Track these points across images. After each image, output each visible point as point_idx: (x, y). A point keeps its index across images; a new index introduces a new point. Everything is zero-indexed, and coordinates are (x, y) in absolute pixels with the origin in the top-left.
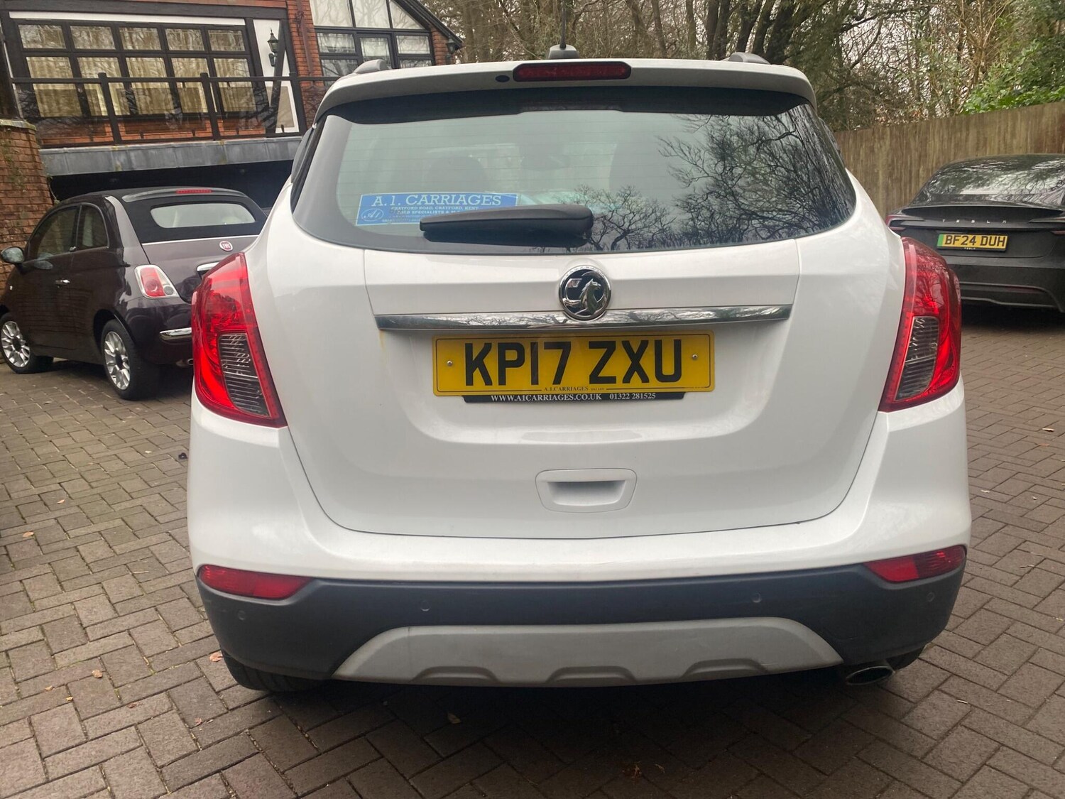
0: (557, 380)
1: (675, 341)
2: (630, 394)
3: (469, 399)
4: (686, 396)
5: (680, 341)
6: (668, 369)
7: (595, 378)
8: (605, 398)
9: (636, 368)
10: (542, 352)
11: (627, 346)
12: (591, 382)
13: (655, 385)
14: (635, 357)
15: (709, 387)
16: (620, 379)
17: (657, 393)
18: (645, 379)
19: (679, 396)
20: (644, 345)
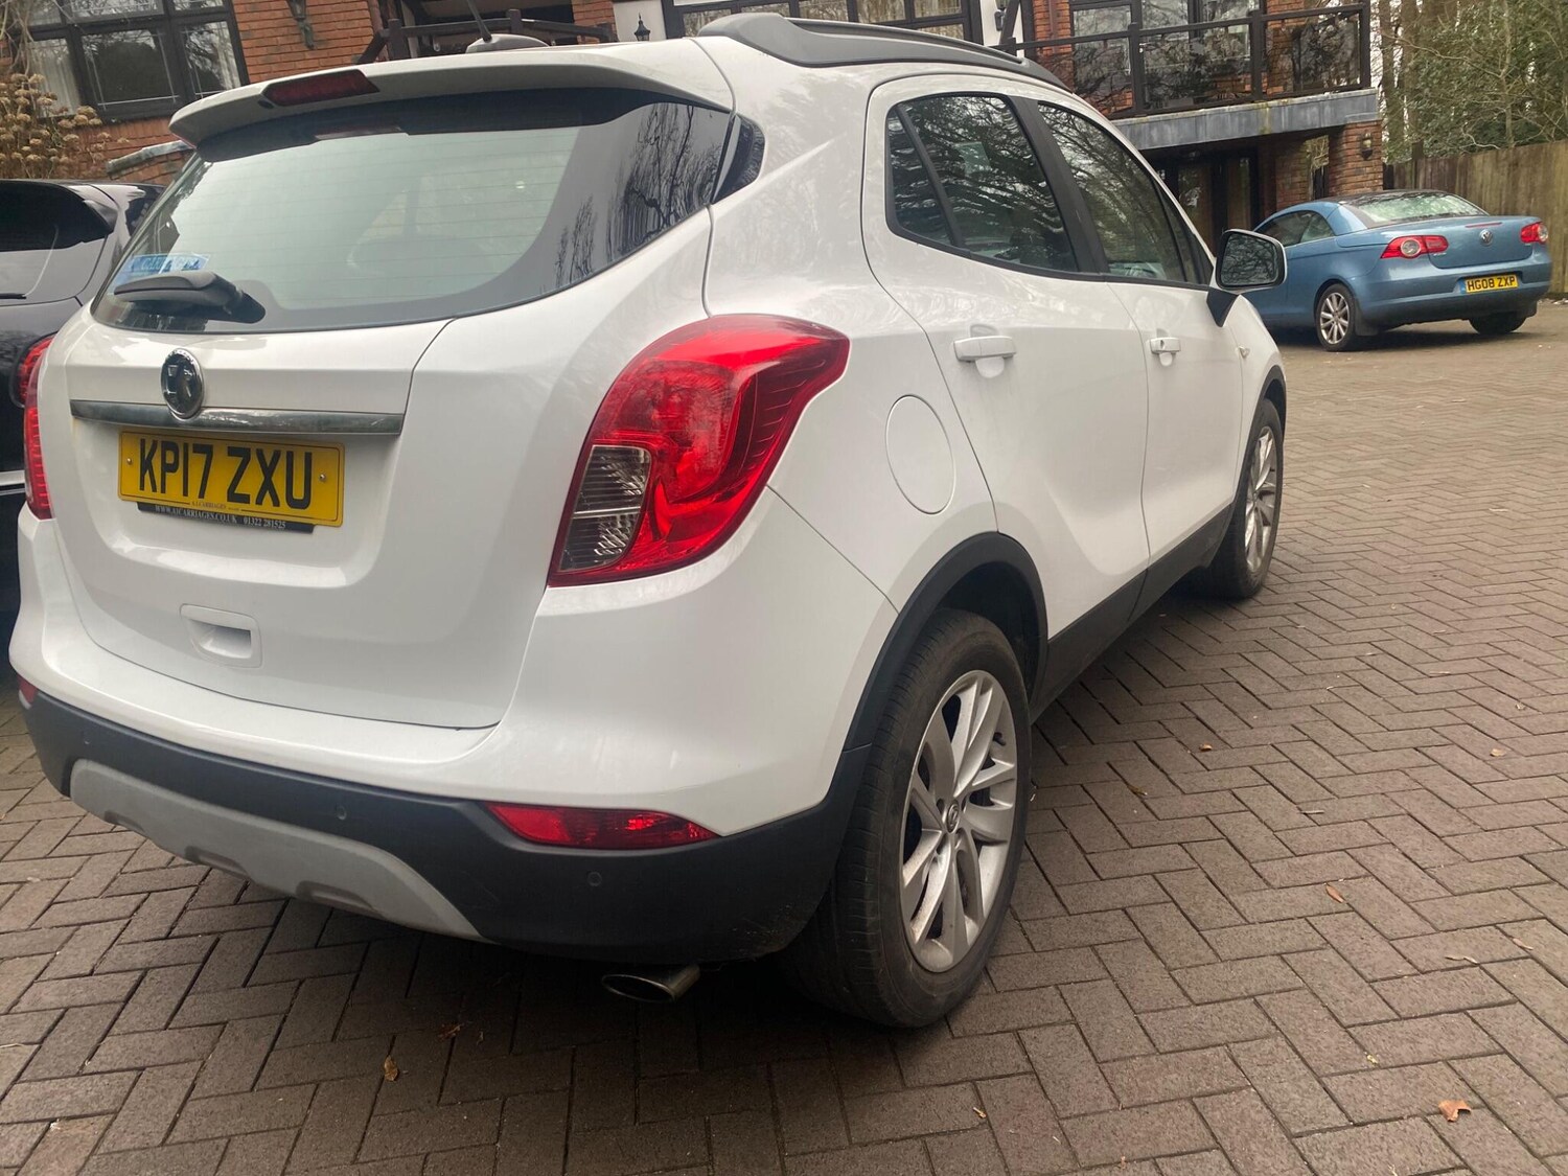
0: (202, 495)
1: (306, 454)
2: (263, 519)
3: (144, 507)
4: (317, 530)
5: (311, 454)
6: (298, 494)
7: (233, 496)
8: (240, 521)
9: (268, 486)
10: (192, 456)
11: (260, 455)
12: (229, 500)
13: (285, 511)
14: (268, 471)
15: (336, 521)
16: (253, 499)
17: (287, 522)
18: (276, 503)
19: (307, 528)
20: (277, 456)
